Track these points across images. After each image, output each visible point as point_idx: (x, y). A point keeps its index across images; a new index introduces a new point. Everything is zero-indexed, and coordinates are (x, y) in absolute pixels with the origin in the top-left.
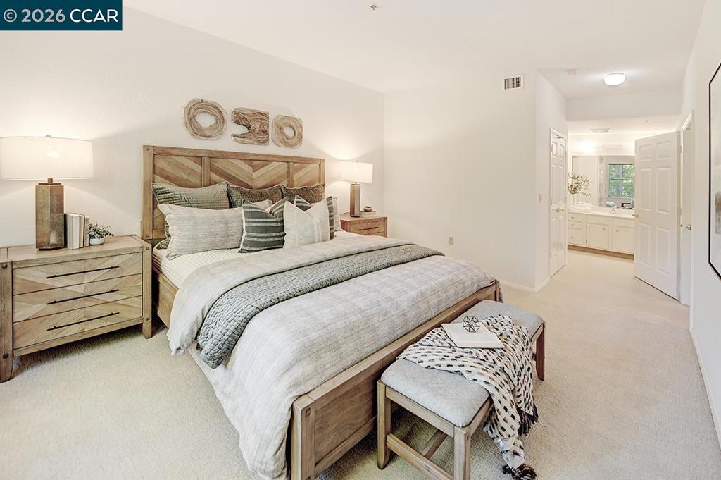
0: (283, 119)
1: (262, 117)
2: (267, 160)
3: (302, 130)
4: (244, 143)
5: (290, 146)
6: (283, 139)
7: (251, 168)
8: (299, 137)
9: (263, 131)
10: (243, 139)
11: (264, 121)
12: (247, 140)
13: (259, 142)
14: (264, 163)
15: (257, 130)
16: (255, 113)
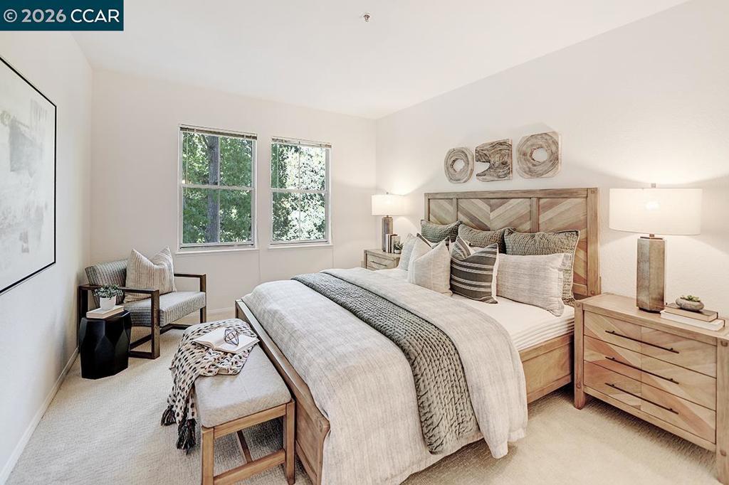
0: (528, 140)
1: (501, 147)
2: (504, 198)
3: (557, 148)
4: (484, 180)
5: (539, 175)
6: (529, 168)
7: (489, 208)
8: (554, 159)
9: (503, 164)
10: (484, 177)
11: (503, 152)
12: (487, 177)
13: (499, 177)
14: (502, 200)
15: (496, 165)
16: (493, 145)
